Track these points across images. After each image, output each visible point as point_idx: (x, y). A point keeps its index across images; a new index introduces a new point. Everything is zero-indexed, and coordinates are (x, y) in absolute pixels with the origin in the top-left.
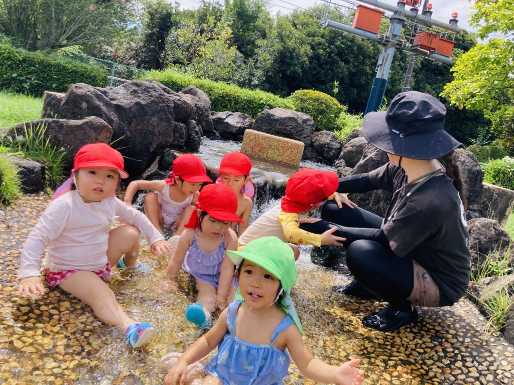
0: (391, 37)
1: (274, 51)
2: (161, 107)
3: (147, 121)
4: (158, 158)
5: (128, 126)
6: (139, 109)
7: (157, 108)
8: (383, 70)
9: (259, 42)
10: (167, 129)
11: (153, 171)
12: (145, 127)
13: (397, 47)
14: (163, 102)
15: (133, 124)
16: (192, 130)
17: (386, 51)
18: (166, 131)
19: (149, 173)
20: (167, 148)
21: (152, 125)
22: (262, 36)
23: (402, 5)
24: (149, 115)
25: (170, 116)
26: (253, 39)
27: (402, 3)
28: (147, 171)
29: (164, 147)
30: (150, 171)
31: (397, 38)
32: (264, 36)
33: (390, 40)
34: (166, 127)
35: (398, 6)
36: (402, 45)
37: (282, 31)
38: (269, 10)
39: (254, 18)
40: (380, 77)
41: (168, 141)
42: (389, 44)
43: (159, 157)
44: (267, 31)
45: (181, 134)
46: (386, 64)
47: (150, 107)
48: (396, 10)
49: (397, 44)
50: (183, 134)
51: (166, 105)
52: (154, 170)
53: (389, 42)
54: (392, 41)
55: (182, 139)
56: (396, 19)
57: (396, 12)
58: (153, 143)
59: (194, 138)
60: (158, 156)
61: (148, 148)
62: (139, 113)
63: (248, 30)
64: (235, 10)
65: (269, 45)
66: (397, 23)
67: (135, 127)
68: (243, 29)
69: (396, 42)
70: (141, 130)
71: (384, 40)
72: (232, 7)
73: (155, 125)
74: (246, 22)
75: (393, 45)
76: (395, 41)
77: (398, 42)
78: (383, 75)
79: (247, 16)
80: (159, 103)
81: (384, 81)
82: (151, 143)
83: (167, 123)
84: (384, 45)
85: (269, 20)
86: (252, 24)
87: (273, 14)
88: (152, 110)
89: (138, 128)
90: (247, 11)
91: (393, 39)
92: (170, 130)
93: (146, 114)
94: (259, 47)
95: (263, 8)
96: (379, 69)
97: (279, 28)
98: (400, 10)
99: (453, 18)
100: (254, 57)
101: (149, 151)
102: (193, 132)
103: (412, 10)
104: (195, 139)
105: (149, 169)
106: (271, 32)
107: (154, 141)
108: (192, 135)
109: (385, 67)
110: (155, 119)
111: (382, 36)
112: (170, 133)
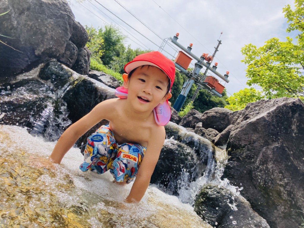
0: (193, 74)
1: (122, 65)
2: (62, 14)
3: (42, 21)
4: (41, 65)
5: (17, 15)
6: (36, 4)
7: (57, 13)
8: (185, 91)
9: (115, 58)
10: (62, 37)
11: (31, 77)
12: (37, 24)
13: (196, 80)
14: (66, 11)
15: (24, 17)
16: (82, 57)
17: (189, 81)
18: (60, 39)
19: (26, 78)
20: (55, 58)
21: (46, 26)
22: (117, 56)
23: (203, 59)
24: (45, 14)
25: (68, 27)
26: (111, 55)
27: (203, 57)
28: (24, 74)
29: (52, 56)
30: (27, 76)
31: (197, 75)
32: (118, 55)
33: (193, 75)
34: (61, 35)
35: (200, 58)
36: (198, 80)
37: (130, 55)
38: (124, 43)
39: (114, 44)
40: (183, 95)
41: (59, 51)
42: (192, 78)
43: (43, 64)
44: (121, 53)
45: (72, 54)
46: (188, 88)
47: (49, 7)
48: (199, 60)
49: (196, 79)
50: (74, 55)
51: (67, 15)
52: (33, 76)
53: (192, 76)
54: (194, 76)
55: (72, 59)
56: (198, 65)
57: (199, 61)
58: (42, 45)
59: (82, 64)
60: (41, 63)
61: (34, 50)
62: (35, 8)
63: (109, 50)
64: (104, 36)
65: (120, 61)
66: (198, 67)
67: (25, 21)
68: (106, 49)
69: (196, 78)
70: (31, 27)
71: (189, 75)
72: (103, 34)
73: (50, 27)
74: (109, 45)
75: (193, 79)
76: (195, 76)
77: (197, 78)
78: (185, 93)
79: (111, 42)
80: (60, 9)
81: (184, 97)
82: (38, 45)
83: (63, 32)
84: (189, 77)
85: (123, 47)
86: (112, 47)
87: (126, 46)
88: (51, 12)
89: (29, 23)
90: (111, 39)
91: (194, 75)
92: (64, 40)
93: (43, 12)
94: (114, 60)
95: (121, 41)
96: (183, 90)
97: (129, 54)
98: (201, 61)
99: (226, 74)
100: (109, 65)
101: (34, 53)
102: (82, 58)
103: (207, 63)
104: (83, 66)
105: (27, 74)
106: (123, 54)
107: (43, 43)
108: (81, 61)
109: (186, 90)
110: (51, 21)
111: (189, 72)
112: (63, 43)
